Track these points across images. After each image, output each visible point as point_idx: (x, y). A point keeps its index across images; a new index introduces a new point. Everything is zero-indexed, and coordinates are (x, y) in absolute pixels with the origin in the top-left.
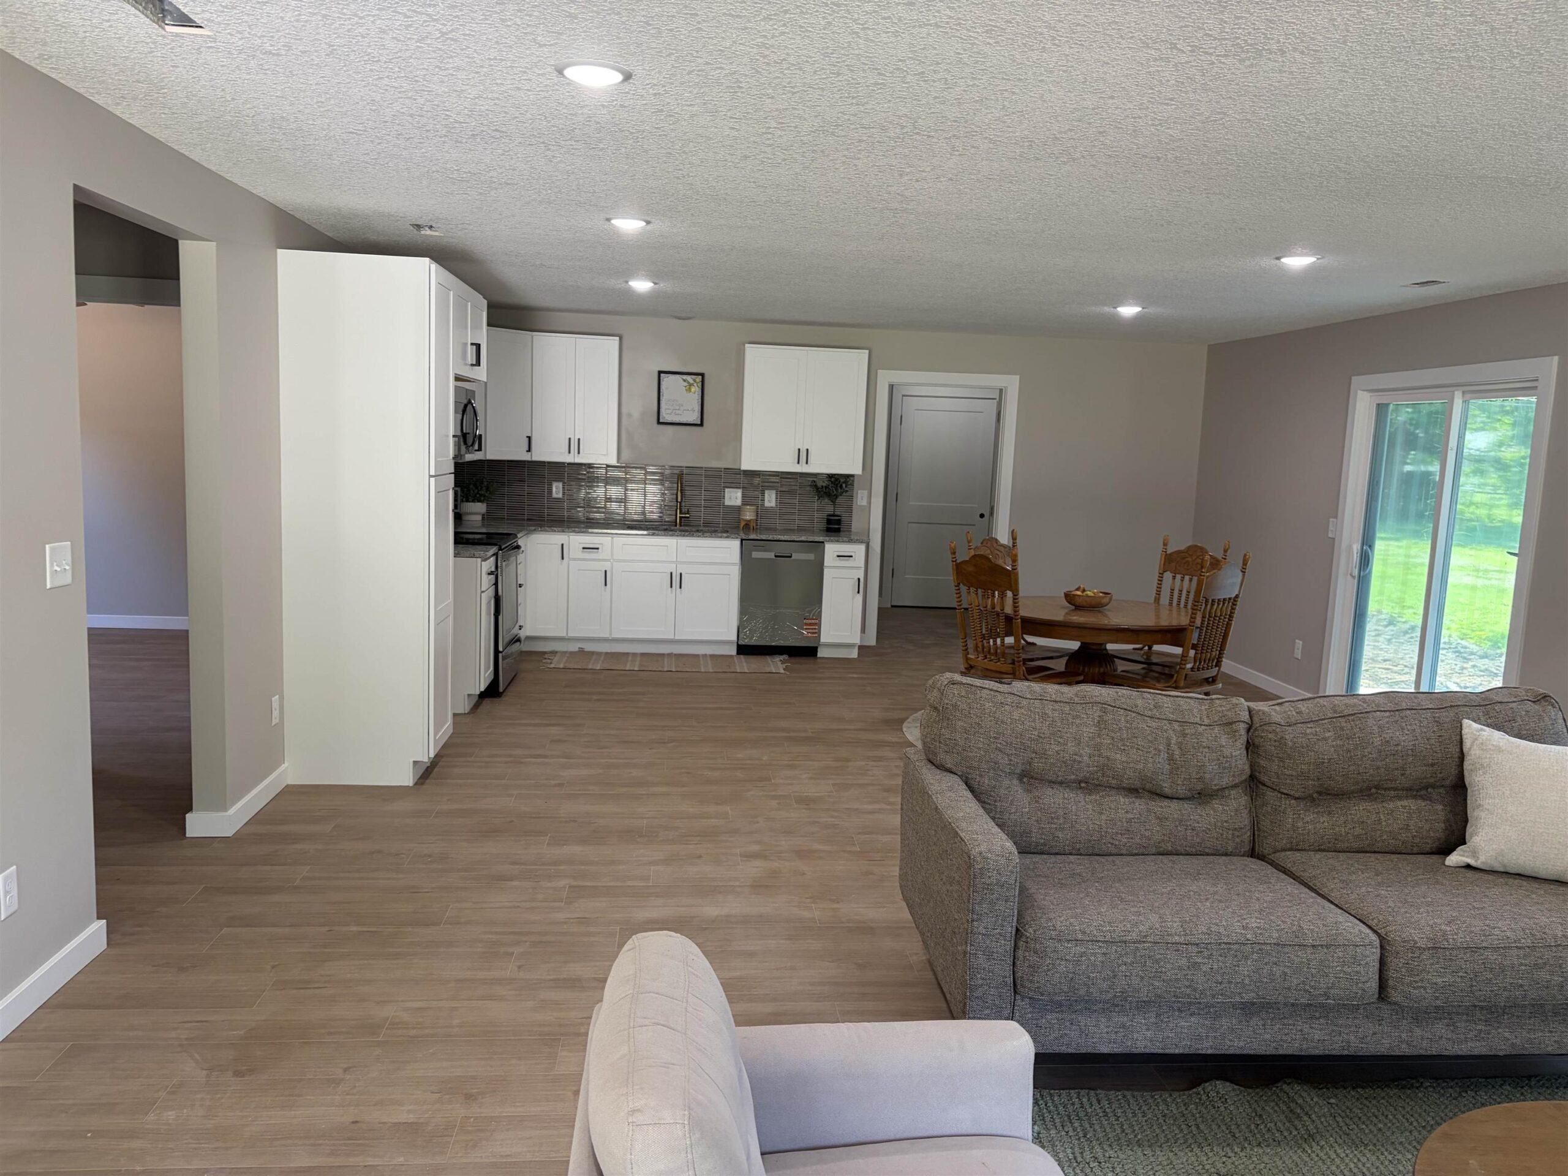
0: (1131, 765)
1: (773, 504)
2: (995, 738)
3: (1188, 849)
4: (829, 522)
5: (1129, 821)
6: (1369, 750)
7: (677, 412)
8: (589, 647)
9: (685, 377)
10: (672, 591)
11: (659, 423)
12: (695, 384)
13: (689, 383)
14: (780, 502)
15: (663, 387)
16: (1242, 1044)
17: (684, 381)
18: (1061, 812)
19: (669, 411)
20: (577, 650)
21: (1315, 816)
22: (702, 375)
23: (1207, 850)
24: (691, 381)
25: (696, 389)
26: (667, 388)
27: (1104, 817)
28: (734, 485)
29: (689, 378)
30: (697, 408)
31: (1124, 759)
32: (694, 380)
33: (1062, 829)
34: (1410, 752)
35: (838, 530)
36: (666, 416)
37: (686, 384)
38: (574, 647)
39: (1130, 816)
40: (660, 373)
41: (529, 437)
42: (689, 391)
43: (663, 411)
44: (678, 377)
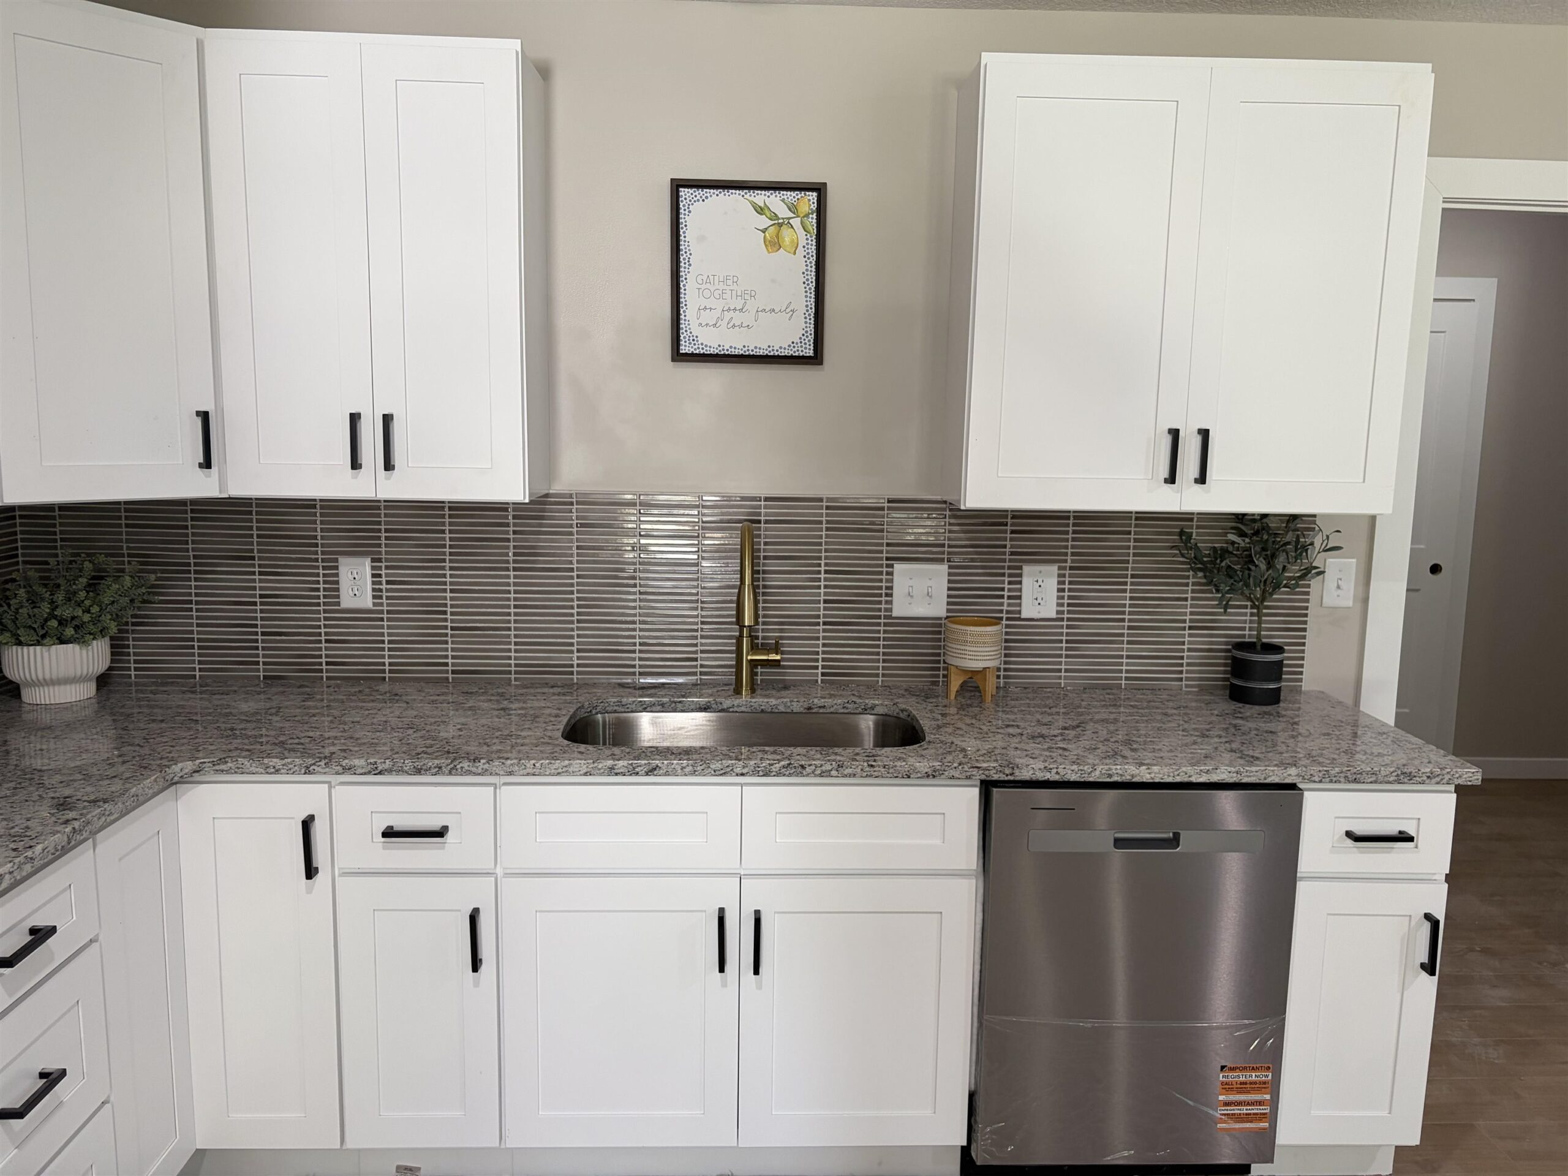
1: (1049, 610)
7: (738, 318)
9: (758, 198)
10: (724, 984)
11: (678, 356)
12: (796, 222)
13: (772, 216)
14: (1070, 604)
15: (689, 235)
17: (760, 210)
19: (708, 317)
22: (820, 189)
24: (783, 212)
25: (801, 236)
26: (701, 239)
28: (923, 552)
29: (775, 201)
30: (804, 302)
32: (793, 208)
36: (700, 334)
37: (764, 222)
40: (677, 185)
41: (205, 417)
42: (774, 244)
43: (689, 314)
44: (736, 195)
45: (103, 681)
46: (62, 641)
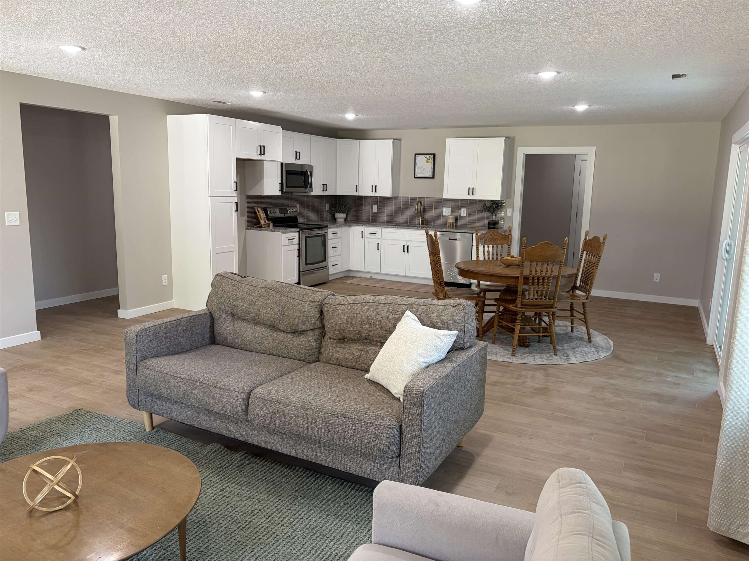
0: (266, 315)
1: (465, 215)
2: (221, 298)
3: (282, 354)
4: (489, 224)
5: (262, 338)
6: (359, 320)
7: (423, 172)
8: (374, 276)
9: (426, 156)
10: (404, 254)
11: (415, 177)
12: (430, 159)
13: (427, 158)
14: (469, 214)
15: (417, 161)
16: (207, 426)
18: (238, 331)
19: (419, 172)
20: (370, 277)
21: (339, 348)
22: (433, 154)
23: (291, 356)
24: (429, 158)
25: (432, 162)
27: (253, 335)
28: (446, 206)
29: (428, 156)
30: (431, 170)
31: (265, 312)
32: (430, 157)
33: (237, 338)
34: (377, 323)
35: (494, 228)
36: (418, 175)
37: (426, 159)
38: (369, 276)
39: (263, 336)
40: (415, 154)
41: (357, 186)
42: (427, 162)
43: (416, 172)
44: (423, 156)
45: (346, 219)
46: (341, 213)
